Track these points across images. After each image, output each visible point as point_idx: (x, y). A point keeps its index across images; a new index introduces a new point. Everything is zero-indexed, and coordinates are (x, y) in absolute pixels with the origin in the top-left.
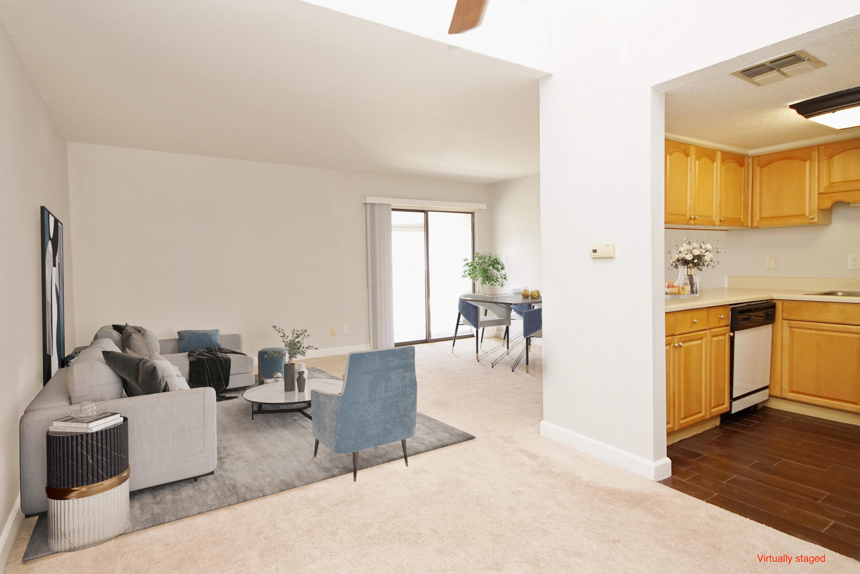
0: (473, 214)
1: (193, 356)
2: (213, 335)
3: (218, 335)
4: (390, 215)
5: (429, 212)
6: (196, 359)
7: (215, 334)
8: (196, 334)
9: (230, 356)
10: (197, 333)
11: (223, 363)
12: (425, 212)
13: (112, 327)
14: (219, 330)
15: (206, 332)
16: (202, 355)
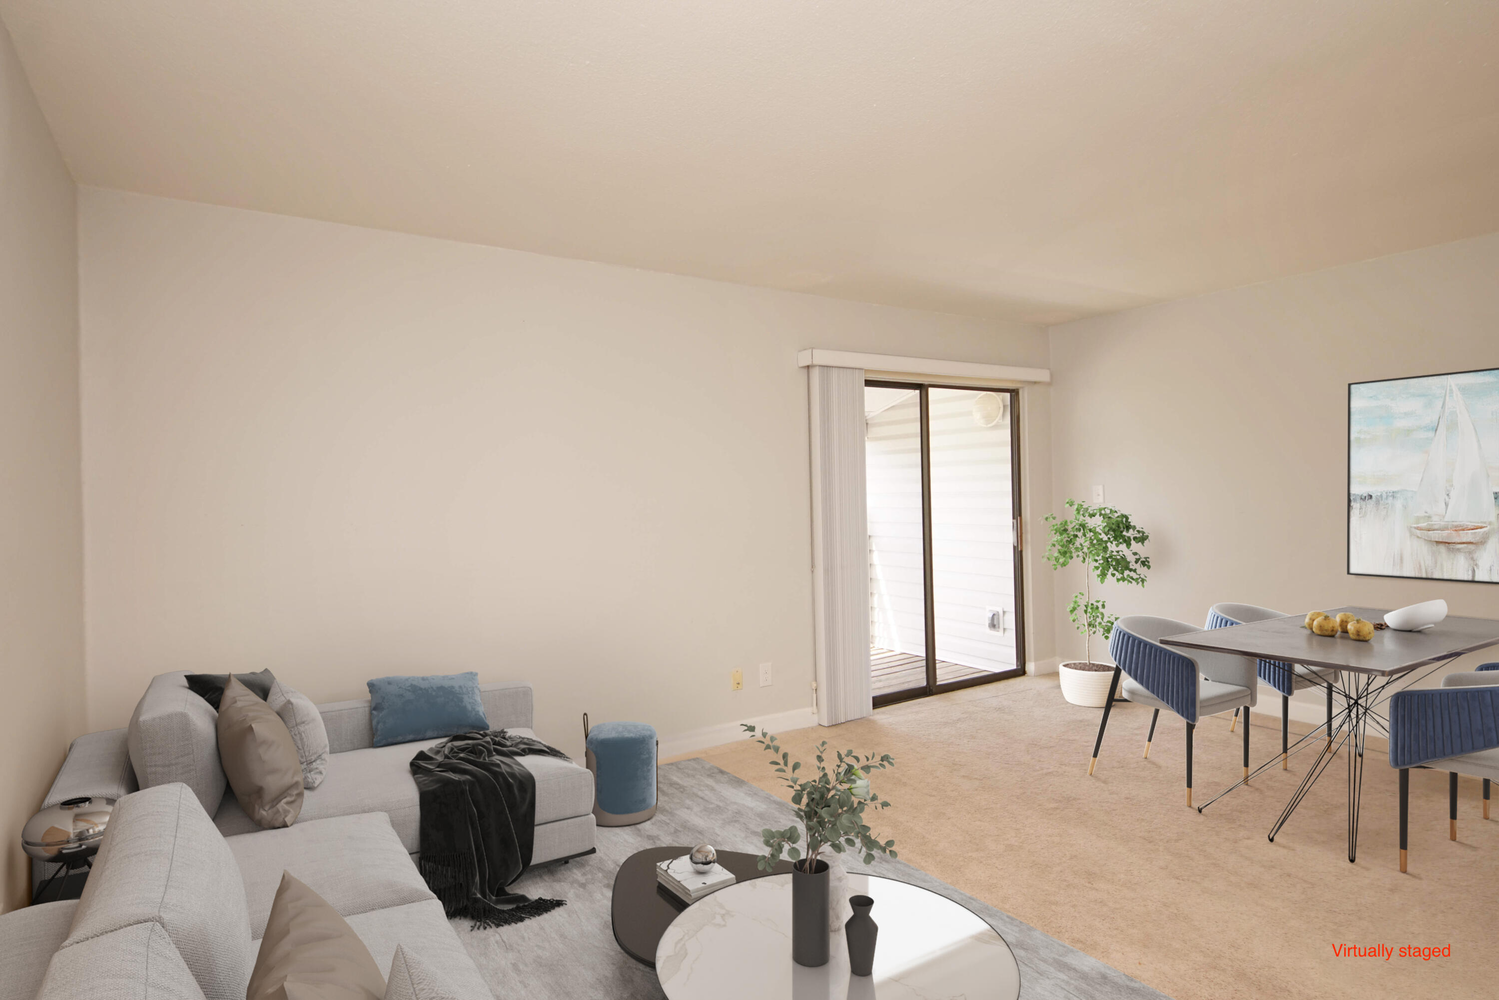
0: (1014, 393)
1: (428, 772)
2: (464, 690)
3: (477, 691)
4: (862, 395)
5: (931, 390)
6: (438, 785)
7: (469, 689)
8: (421, 689)
9: (529, 763)
10: (423, 686)
11: (516, 791)
12: (922, 388)
13: (185, 682)
14: (476, 674)
15: (446, 684)
16: (455, 770)
